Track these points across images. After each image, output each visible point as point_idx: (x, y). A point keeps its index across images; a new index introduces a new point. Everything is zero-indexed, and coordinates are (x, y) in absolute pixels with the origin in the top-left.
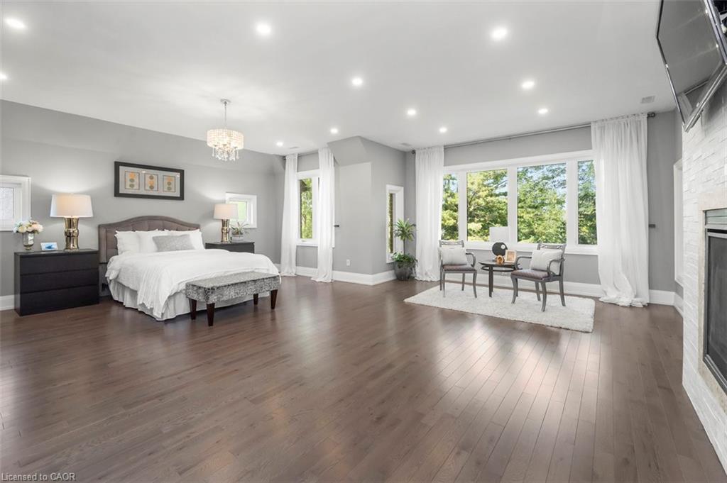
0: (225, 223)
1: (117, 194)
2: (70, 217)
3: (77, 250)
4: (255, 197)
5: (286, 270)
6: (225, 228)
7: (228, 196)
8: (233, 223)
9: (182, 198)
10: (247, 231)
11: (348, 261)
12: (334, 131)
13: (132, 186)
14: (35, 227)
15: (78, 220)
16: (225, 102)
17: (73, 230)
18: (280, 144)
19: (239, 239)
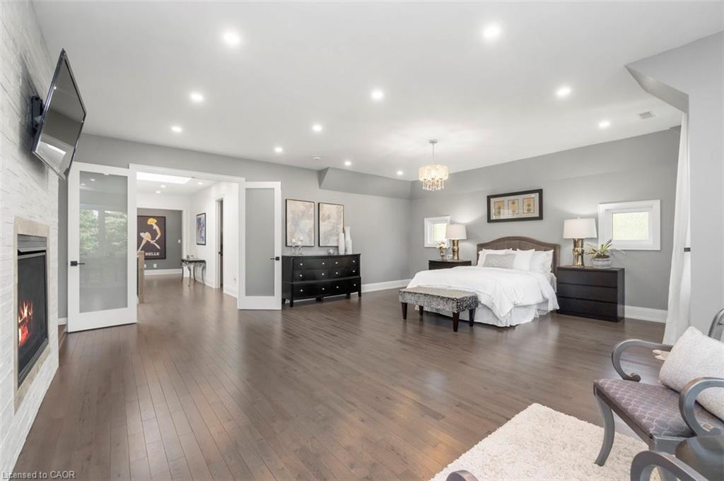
0: (576, 243)
1: (490, 221)
4: (658, 202)
6: (577, 249)
7: (603, 208)
9: (541, 218)
13: (499, 213)
14: (442, 245)
15: (458, 240)
16: (433, 142)
17: (456, 248)
18: (604, 124)
19: (600, 264)
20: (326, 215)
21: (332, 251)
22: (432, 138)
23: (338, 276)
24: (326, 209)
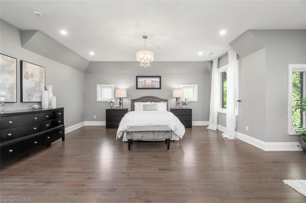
0: (177, 99)
1: (137, 88)
2: (120, 97)
3: (122, 109)
4: (197, 85)
5: (211, 126)
6: (177, 101)
7: (182, 86)
8: (182, 100)
9: (160, 88)
10: (189, 103)
11: (247, 127)
12: (223, 32)
13: (142, 85)
14: (112, 100)
15: (123, 98)
16: (145, 37)
17: (121, 101)
18: (200, 54)
19: (184, 107)
20: (30, 73)
21: (36, 106)
22: (146, 35)
23: (49, 128)
24: (28, 68)
